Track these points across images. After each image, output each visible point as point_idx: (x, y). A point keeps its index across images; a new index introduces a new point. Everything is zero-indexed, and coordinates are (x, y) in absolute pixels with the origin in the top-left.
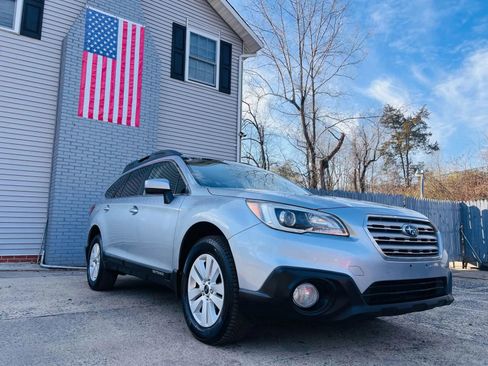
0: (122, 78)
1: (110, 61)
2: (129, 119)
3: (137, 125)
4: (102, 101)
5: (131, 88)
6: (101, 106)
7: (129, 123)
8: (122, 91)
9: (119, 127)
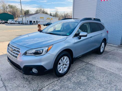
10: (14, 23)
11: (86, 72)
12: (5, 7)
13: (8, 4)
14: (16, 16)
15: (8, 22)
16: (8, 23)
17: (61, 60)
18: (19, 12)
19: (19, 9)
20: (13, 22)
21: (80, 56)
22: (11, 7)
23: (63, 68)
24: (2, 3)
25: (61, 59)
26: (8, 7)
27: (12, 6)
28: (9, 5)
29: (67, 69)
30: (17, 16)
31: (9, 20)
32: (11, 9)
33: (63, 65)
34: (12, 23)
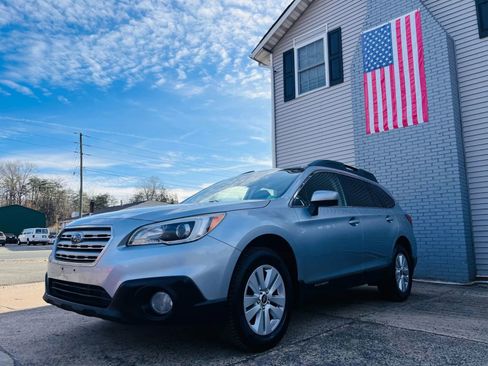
0: (402, 79)
1: (387, 69)
2: (415, 117)
3: (426, 119)
4: (385, 111)
5: (412, 84)
6: (385, 117)
7: (415, 122)
8: (403, 92)
9: (407, 129)
10: (44, 239)
11: (355, 341)
12: (18, 186)
13: (32, 176)
14: (54, 218)
15: (22, 238)
16: (21, 243)
17: (253, 274)
18: (69, 203)
19: (70, 191)
20: (39, 237)
21: (323, 281)
22: (40, 186)
23: (264, 313)
24: (7, 172)
25: (256, 274)
26: (29, 187)
27: (44, 183)
28: (32, 180)
29: (278, 321)
30: (58, 216)
31: (25, 231)
32: (40, 195)
33: (265, 300)
34: (35, 243)
